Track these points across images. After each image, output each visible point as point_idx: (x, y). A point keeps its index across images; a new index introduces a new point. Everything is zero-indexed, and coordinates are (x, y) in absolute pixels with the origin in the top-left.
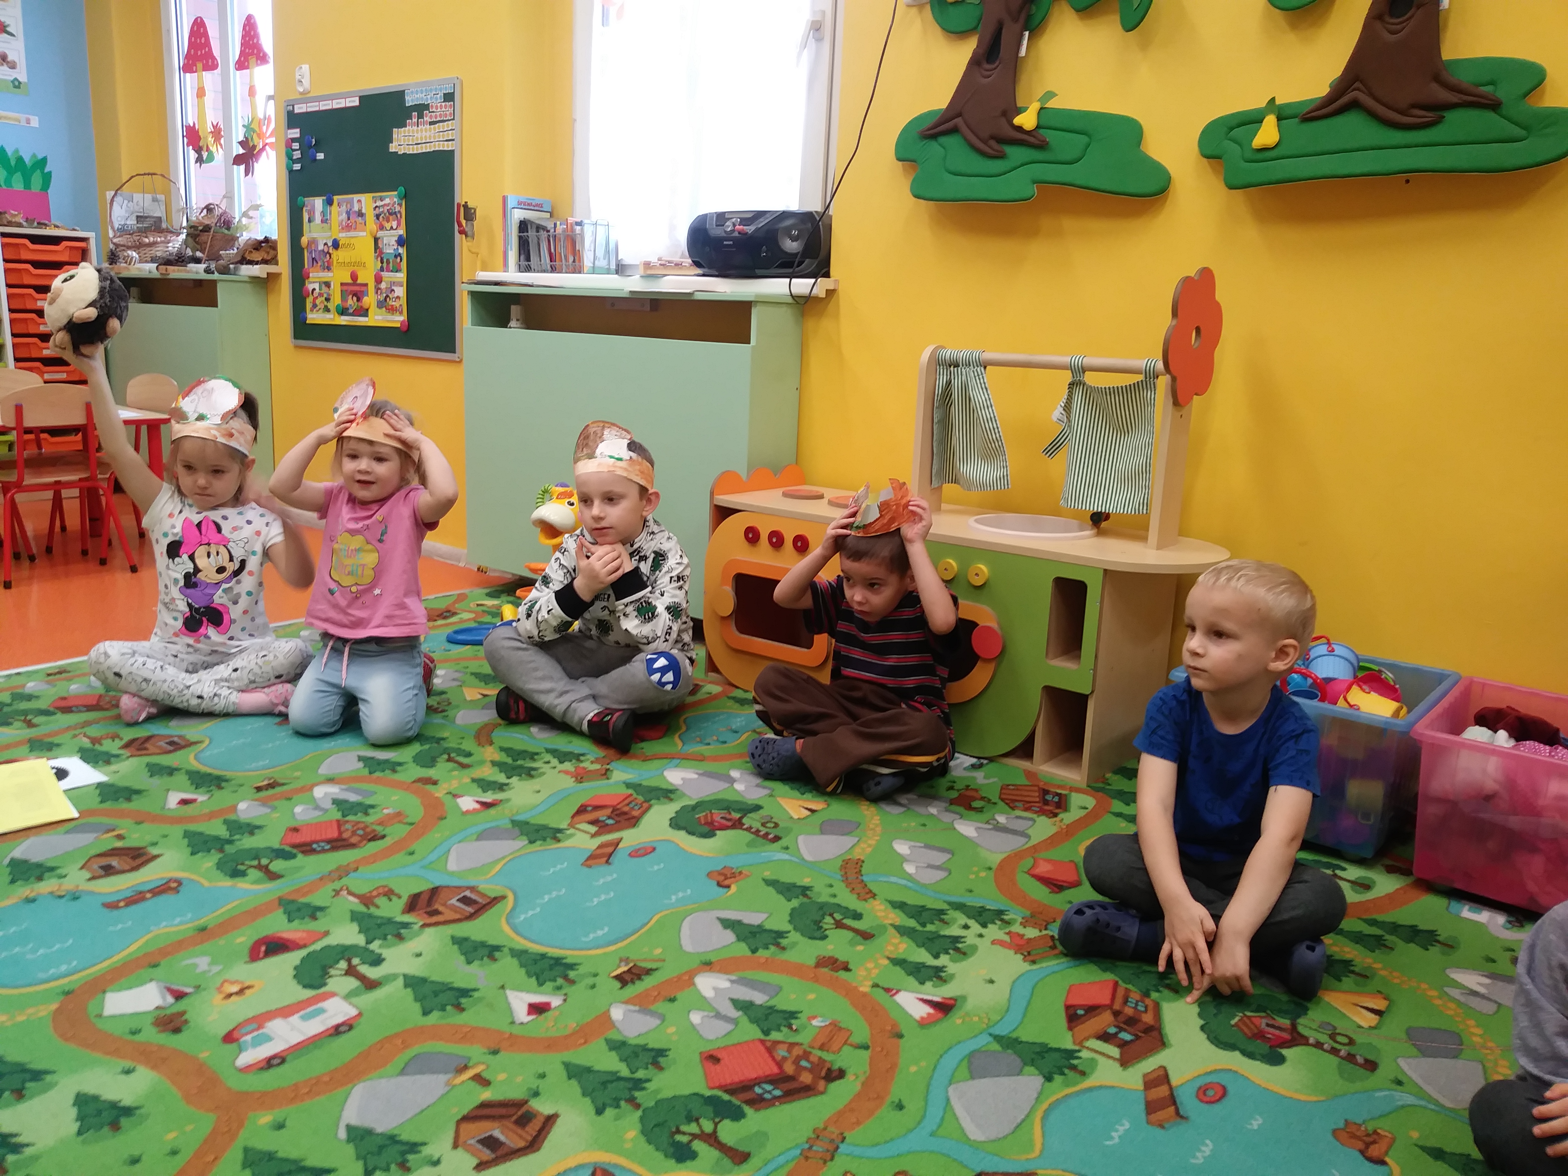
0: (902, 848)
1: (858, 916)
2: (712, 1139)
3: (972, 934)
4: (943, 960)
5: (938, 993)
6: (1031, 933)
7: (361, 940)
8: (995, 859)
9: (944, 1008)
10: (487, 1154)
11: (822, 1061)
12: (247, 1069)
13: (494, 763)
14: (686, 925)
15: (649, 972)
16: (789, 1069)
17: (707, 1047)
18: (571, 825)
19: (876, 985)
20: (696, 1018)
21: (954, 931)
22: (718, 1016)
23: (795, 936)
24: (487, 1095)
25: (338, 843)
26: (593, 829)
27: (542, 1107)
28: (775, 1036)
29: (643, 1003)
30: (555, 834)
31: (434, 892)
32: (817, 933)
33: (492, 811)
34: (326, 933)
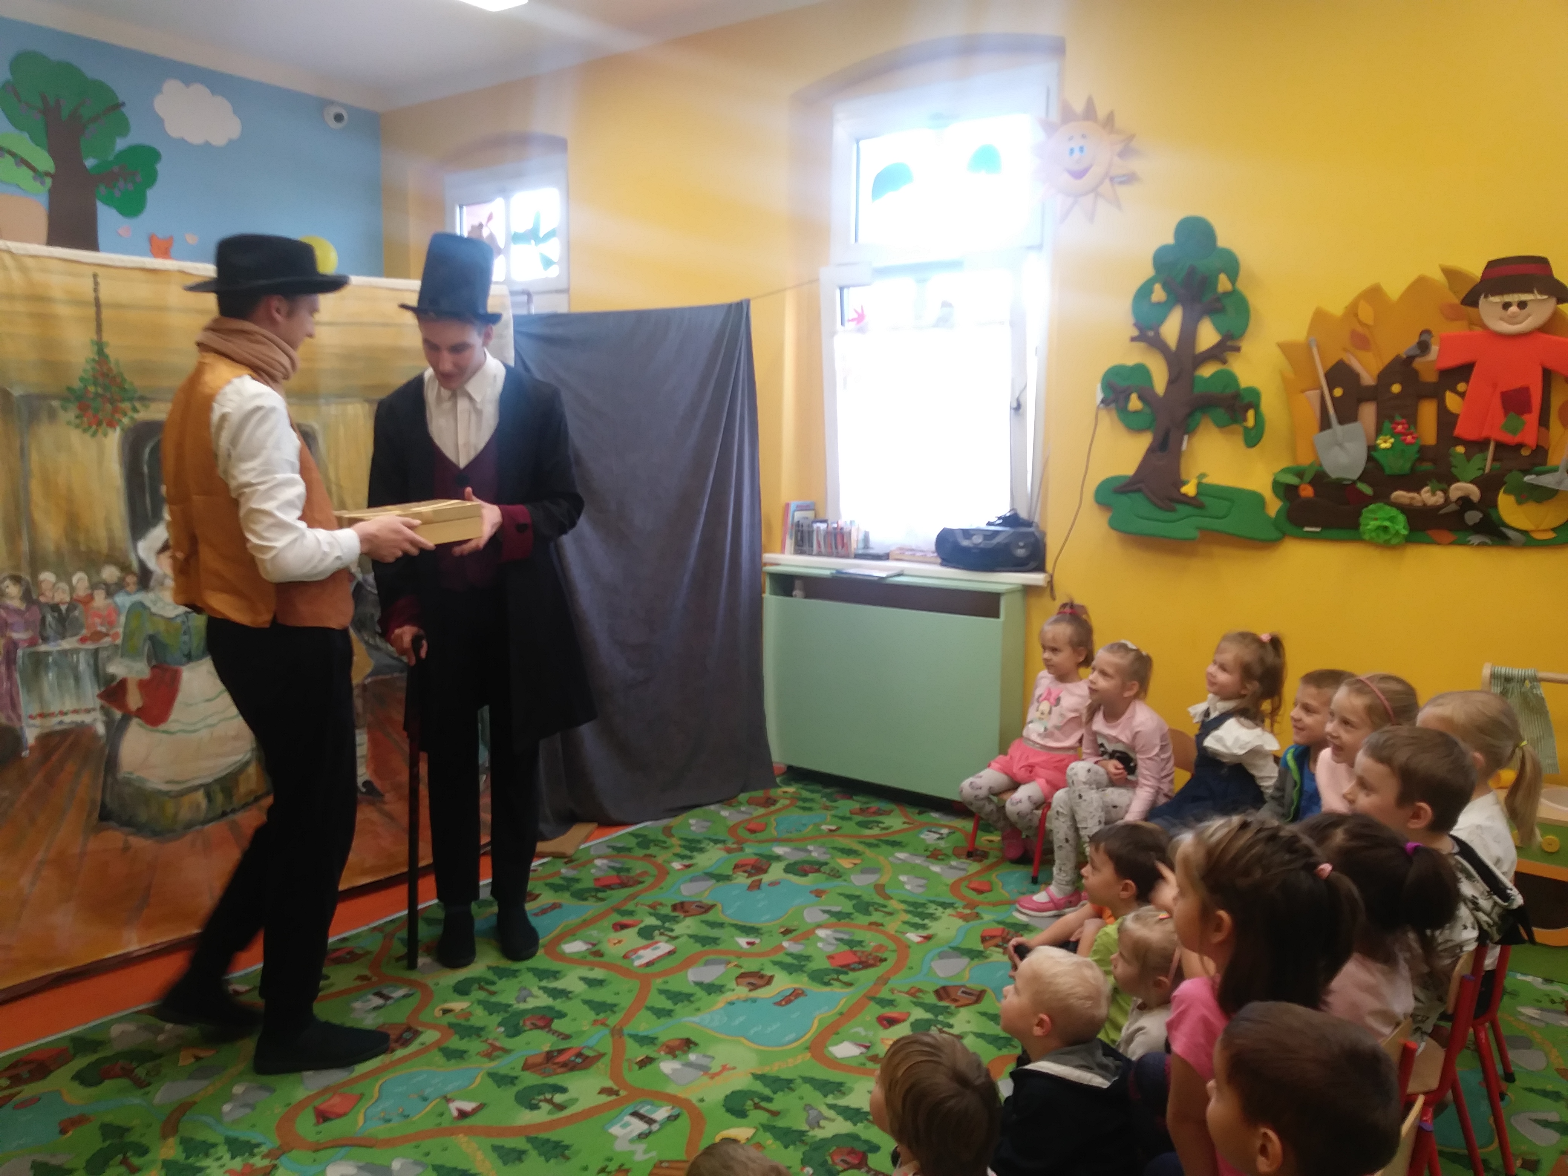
0: (903, 878)
1: (885, 906)
2: (838, 980)
3: (939, 911)
4: (926, 921)
5: (925, 933)
6: (968, 911)
7: (658, 923)
8: (950, 881)
9: (928, 938)
10: (751, 987)
11: (877, 957)
12: (641, 966)
13: (681, 846)
14: (805, 912)
15: (794, 930)
16: (864, 959)
17: (829, 954)
18: (734, 873)
19: (896, 932)
20: (820, 945)
21: (931, 911)
22: (830, 944)
23: (856, 914)
24: (743, 971)
25: (623, 885)
26: (746, 875)
27: (768, 972)
28: (855, 949)
29: (795, 940)
30: (727, 878)
31: (682, 904)
32: (867, 913)
33: (692, 868)
34: (642, 921)
